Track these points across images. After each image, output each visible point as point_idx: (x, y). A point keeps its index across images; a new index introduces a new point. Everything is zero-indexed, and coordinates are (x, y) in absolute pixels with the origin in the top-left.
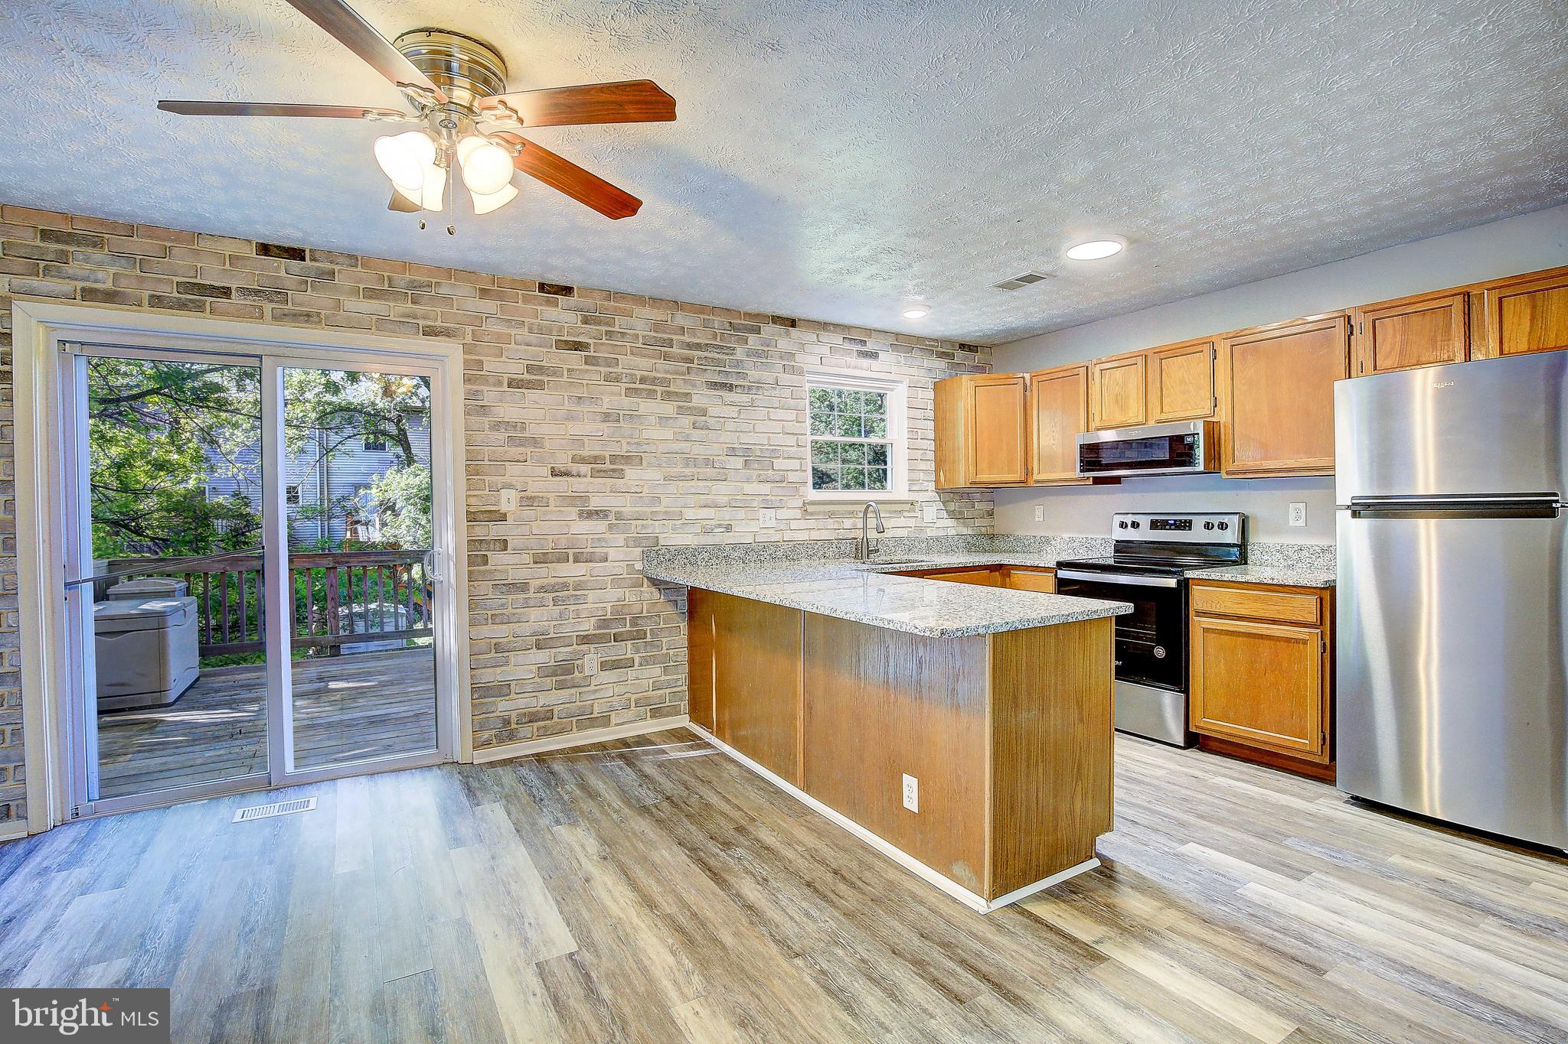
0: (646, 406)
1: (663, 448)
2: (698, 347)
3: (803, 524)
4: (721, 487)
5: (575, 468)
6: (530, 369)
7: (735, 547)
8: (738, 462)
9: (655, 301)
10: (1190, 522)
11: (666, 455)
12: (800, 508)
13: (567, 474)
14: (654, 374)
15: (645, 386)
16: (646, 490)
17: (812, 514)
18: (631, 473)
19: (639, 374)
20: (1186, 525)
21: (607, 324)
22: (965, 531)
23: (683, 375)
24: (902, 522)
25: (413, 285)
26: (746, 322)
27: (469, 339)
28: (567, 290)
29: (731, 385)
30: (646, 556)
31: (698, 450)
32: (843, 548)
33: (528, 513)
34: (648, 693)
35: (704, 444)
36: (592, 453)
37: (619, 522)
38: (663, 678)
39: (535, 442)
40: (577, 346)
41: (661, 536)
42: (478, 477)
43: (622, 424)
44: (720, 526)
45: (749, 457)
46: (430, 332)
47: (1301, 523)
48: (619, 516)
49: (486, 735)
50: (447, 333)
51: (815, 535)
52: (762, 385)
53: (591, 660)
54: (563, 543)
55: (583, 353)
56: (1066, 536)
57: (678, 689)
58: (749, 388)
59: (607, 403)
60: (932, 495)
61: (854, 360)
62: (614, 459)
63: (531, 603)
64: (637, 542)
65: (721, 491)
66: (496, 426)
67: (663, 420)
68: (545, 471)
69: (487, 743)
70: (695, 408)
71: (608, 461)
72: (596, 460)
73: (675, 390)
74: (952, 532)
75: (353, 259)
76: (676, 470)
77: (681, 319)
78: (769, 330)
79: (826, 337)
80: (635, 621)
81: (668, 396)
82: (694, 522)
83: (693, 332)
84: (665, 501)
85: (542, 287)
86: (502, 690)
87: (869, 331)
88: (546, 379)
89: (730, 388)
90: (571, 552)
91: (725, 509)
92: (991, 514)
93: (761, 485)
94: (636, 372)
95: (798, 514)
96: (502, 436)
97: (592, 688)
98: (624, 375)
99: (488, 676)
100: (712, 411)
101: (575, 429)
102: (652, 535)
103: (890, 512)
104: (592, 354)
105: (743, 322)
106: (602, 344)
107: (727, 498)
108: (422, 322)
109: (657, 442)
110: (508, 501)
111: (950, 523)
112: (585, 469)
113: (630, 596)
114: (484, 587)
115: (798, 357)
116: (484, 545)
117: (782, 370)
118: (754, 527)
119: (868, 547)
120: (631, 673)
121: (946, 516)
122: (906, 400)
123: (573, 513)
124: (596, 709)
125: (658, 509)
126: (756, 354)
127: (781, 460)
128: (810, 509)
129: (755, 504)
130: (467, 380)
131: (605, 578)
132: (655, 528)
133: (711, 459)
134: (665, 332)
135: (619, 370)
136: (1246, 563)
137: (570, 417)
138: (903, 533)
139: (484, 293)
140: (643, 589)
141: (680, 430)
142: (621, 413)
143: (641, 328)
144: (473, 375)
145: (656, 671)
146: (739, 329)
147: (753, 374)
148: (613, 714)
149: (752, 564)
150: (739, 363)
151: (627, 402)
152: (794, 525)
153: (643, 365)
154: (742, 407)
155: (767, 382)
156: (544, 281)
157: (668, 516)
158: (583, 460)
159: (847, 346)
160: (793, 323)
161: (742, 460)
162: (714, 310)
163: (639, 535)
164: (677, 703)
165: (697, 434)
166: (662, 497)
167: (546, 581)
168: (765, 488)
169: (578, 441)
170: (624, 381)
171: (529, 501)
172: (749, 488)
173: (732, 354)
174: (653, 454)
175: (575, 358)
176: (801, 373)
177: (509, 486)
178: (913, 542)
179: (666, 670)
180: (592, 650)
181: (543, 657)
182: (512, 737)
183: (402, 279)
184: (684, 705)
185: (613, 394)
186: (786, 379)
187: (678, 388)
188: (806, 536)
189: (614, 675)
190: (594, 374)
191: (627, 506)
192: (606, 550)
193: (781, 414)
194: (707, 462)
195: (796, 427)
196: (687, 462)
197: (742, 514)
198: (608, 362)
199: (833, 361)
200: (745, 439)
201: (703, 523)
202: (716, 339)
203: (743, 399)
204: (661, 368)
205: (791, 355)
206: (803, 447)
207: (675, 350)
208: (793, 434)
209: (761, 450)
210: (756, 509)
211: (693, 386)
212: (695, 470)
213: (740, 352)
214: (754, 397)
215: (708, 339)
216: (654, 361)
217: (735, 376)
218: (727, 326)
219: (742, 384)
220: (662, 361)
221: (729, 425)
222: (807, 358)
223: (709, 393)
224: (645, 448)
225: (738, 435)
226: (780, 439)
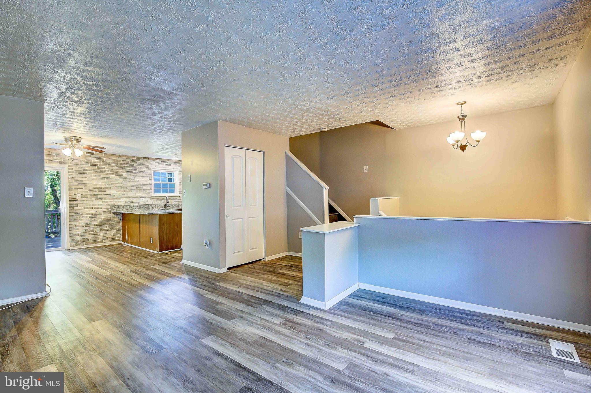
0: (111, 177)
1: (116, 185)
2: (124, 164)
3: (151, 201)
5: (94, 190)
6: (84, 170)
7: (133, 206)
8: (135, 188)
9: (114, 155)
11: (117, 187)
12: (150, 197)
13: (92, 191)
15: (111, 173)
16: (111, 194)
18: (108, 191)
19: (110, 170)
21: (102, 160)
23: (121, 170)
24: (177, 200)
26: (137, 159)
27: (69, 164)
30: (111, 207)
32: (161, 206)
33: (83, 199)
34: (112, 236)
35: (126, 184)
36: (98, 186)
37: (105, 201)
38: (116, 233)
39: (85, 184)
40: (95, 165)
41: (115, 203)
42: (71, 192)
43: (106, 180)
44: (130, 201)
45: (137, 187)
46: (60, 163)
48: (105, 199)
49: (73, 244)
50: (64, 163)
51: (154, 203)
52: (140, 172)
53: (98, 229)
54: (91, 205)
57: (119, 235)
58: (137, 172)
59: (102, 176)
61: (165, 166)
62: (104, 188)
63: (84, 217)
64: (109, 205)
65: (130, 194)
66: (76, 181)
67: (116, 179)
68: (87, 190)
69: (73, 246)
70: (124, 177)
71: (102, 188)
72: (99, 188)
76: (119, 190)
77: (120, 159)
78: (142, 160)
79: (157, 161)
80: (109, 221)
81: (117, 175)
82: (123, 201)
83: (123, 161)
86: (77, 235)
87: (168, 160)
88: (88, 171)
89: (133, 172)
90: (93, 207)
91: (131, 198)
95: (150, 199)
96: (77, 183)
97: (98, 235)
99: (73, 232)
100: (128, 177)
101: (94, 182)
102: (113, 203)
103: (174, 198)
104: (99, 166)
106: (101, 164)
107: (131, 196)
108: (58, 161)
109: (114, 184)
110: (78, 197)
112: (96, 190)
113: (107, 216)
114: (73, 214)
115: (150, 166)
116: (73, 205)
117: (146, 168)
118: (138, 202)
119: (167, 206)
120: (108, 232)
122: (178, 174)
123: (94, 199)
124: (99, 239)
125: (114, 198)
127: (145, 187)
128: (153, 198)
130: (69, 172)
131: (102, 212)
134: (116, 161)
135: (105, 169)
137: (93, 179)
138: (178, 203)
140: (111, 214)
141: (120, 182)
142: (106, 178)
143: (111, 161)
144: (71, 171)
145: (114, 232)
146: (135, 160)
147: (138, 169)
148: (103, 240)
149: (138, 209)
150: (135, 167)
151: (107, 176)
152: (148, 201)
153: (111, 168)
155: (142, 171)
157: (117, 199)
158: (96, 188)
159: (162, 163)
160: (148, 158)
162: (129, 156)
163: (110, 203)
164: (119, 238)
165: (124, 182)
166: (115, 195)
167: (87, 213)
168: (141, 193)
169: (95, 184)
170: (106, 172)
171: (83, 196)
172: (137, 193)
173: (133, 165)
174: (113, 187)
175: (95, 168)
176: (151, 169)
177: (79, 193)
178: (180, 205)
179: (116, 231)
180: (98, 227)
181: (87, 228)
182: (79, 245)
184: (121, 239)
185: (103, 174)
186: (146, 170)
187: (119, 173)
188: (152, 203)
189: (103, 232)
190: (99, 170)
191: (107, 197)
192: (102, 206)
193: (145, 178)
194: (127, 188)
195: (150, 181)
196: (122, 188)
197: (135, 199)
198: (103, 168)
199: (159, 166)
200: (136, 183)
201: (126, 201)
202: (129, 162)
203: (136, 175)
204: (115, 169)
205: (148, 165)
206: (151, 185)
207: (119, 165)
208: (148, 182)
209: (140, 185)
210: (139, 198)
211: (123, 172)
212: (124, 190)
213: (135, 165)
214: (138, 174)
215: (127, 162)
216: (114, 167)
217: (134, 170)
218: (132, 159)
219: (135, 172)
220: (116, 167)
221: (132, 180)
222: (152, 166)
223: (127, 174)
224: (111, 185)
225: (134, 182)
226: (145, 183)
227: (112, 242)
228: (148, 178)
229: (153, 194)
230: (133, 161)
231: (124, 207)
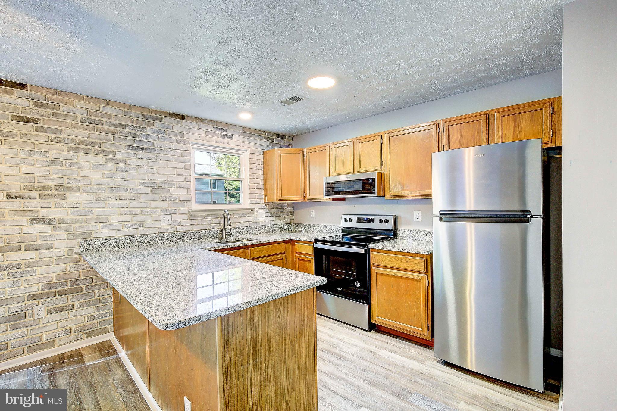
0: (82, 157)
1: (95, 182)
2: (121, 126)
3: (189, 222)
4: (137, 204)
5: (26, 193)
7: (144, 236)
8: (148, 190)
9: (89, 98)
10: (373, 219)
11: (98, 186)
12: (187, 214)
13: (19, 197)
14: (89, 140)
15: (82, 146)
16: (82, 206)
17: (194, 216)
18: (71, 197)
19: (77, 139)
20: (371, 220)
21: (54, 108)
22: (279, 222)
23: (110, 141)
24: (246, 219)
26: (153, 115)
28: (21, 86)
29: (143, 148)
30: (81, 244)
31: (119, 183)
32: (212, 233)
34: (85, 323)
35: (124, 180)
36: (40, 184)
37: (62, 225)
38: (96, 313)
40: (29, 120)
41: (93, 232)
43: (64, 167)
44: (135, 225)
45: (154, 187)
47: (419, 220)
48: (61, 221)
51: (196, 227)
52: (163, 149)
53: (39, 309)
54: (16, 239)
55: (34, 125)
56: (323, 224)
57: (107, 318)
58: (155, 150)
59: (53, 155)
60: (262, 205)
61: (219, 139)
62: (58, 188)
64: (76, 236)
65: (136, 206)
67: (95, 166)
70: (118, 160)
71: (53, 189)
72: (43, 188)
73: (104, 149)
74: (273, 223)
76: (104, 194)
77: (108, 110)
78: (167, 120)
79: (202, 125)
80: (73, 282)
81: (99, 152)
82: (116, 223)
83: (117, 117)
84: (96, 212)
87: (228, 125)
88: (3, 139)
89: (142, 149)
90: (23, 244)
91: (138, 215)
92: (292, 214)
93: (162, 202)
94: (76, 138)
95: (186, 217)
98: (67, 139)
100: (129, 161)
101: (27, 169)
102: (87, 232)
103: (239, 214)
104: (42, 125)
105: (151, 114)
106: (49, 120)
107: (140, 210)
109: (91, 179)
111: (272, 218)
112: (34, 194)
113: (71, 268)
115: (186, 135)
117: (176, 142)
118: (157, 224)
119: (226, 233)
120: (71, 313)
121: (269, 215)
122: (248, 160)
123: (24, 220)
124: (45, 338)
125: (91, 217)
126: (159, 132)
127: (175, 189)
128: (192, 214)
129: (159, 212)
131: (51, 259)
132: (90, 228)
133: (129, 188)
134: (97, 116)
135: (63, 136)
136: (396, 238)
137: (23, 163)
138: (247, 224)
140: (80, 263)
141: (107, 172)
142: (64, 161)
143: (79, 112)
145: (90, 310)
146: (148, 118)
147: (157, 143)
148: (57, 339)
149: (156, 245)
150: (148, 136)
151: (69, 155)
152: (183, 223)
153: (81, 134)
154: (149, 160)
155: (166, 147)
157: (98, 220)
158: (33, 189)
159: (215, 131)
160: (183, 117)
161: (150, 188)
162: (132, 106)
163: (77, 232)
164: (106, 326)
165: (119, 174)
166: (94, 210)
167: (2, 263)
168: (166, 204)
169: (30, 177)
170: (66, 142)
172: (154, 204)
173: (143, 131)
174: (88, 185)
175: (27, 128)
176: (188, 143)
178: (252, 229)
179: (97, 309)
180: (41, 303)
184: (111, 327)
185: (57, 150)
186: (178, 146)
187: (106, 147)
188: (190, 228)
189: (58, 316)
190: (42, 137)
191: (68, 215)
192: (51, 242)
193: (175, 164)
194: (126, 190)
195: (184, 172)
196: (112, 190)
197: (149, 218)
198: (54, 131)
199: (207, 138)
200: (151, 177)
201: (124, 223)
202: (133, 123)
203: (152, 155)
204: (94, 136)
205: (182, 134)
206: (189, 182)
207: (104, 127)
208: (183, 175)
209: (162, 183)
210: (159, 215)
211: (117, 147)
212: (117, 194)
213: (149, 131)
214: (158, 155)
215: (127, 122)
216: (89, 132)
217: (145, 143)
218: (140, 116)
219: (149, 147)
220: (95, 133)
221: (142, 170)
222: (191, 136)
223: (128, 152)
224: (82, 181)
225: (147, 175)
226: (175, 178)
227: (86, 340)
228: (182, 165)
229: (195, 206)
230: (144, 120)
231: (118, 241)
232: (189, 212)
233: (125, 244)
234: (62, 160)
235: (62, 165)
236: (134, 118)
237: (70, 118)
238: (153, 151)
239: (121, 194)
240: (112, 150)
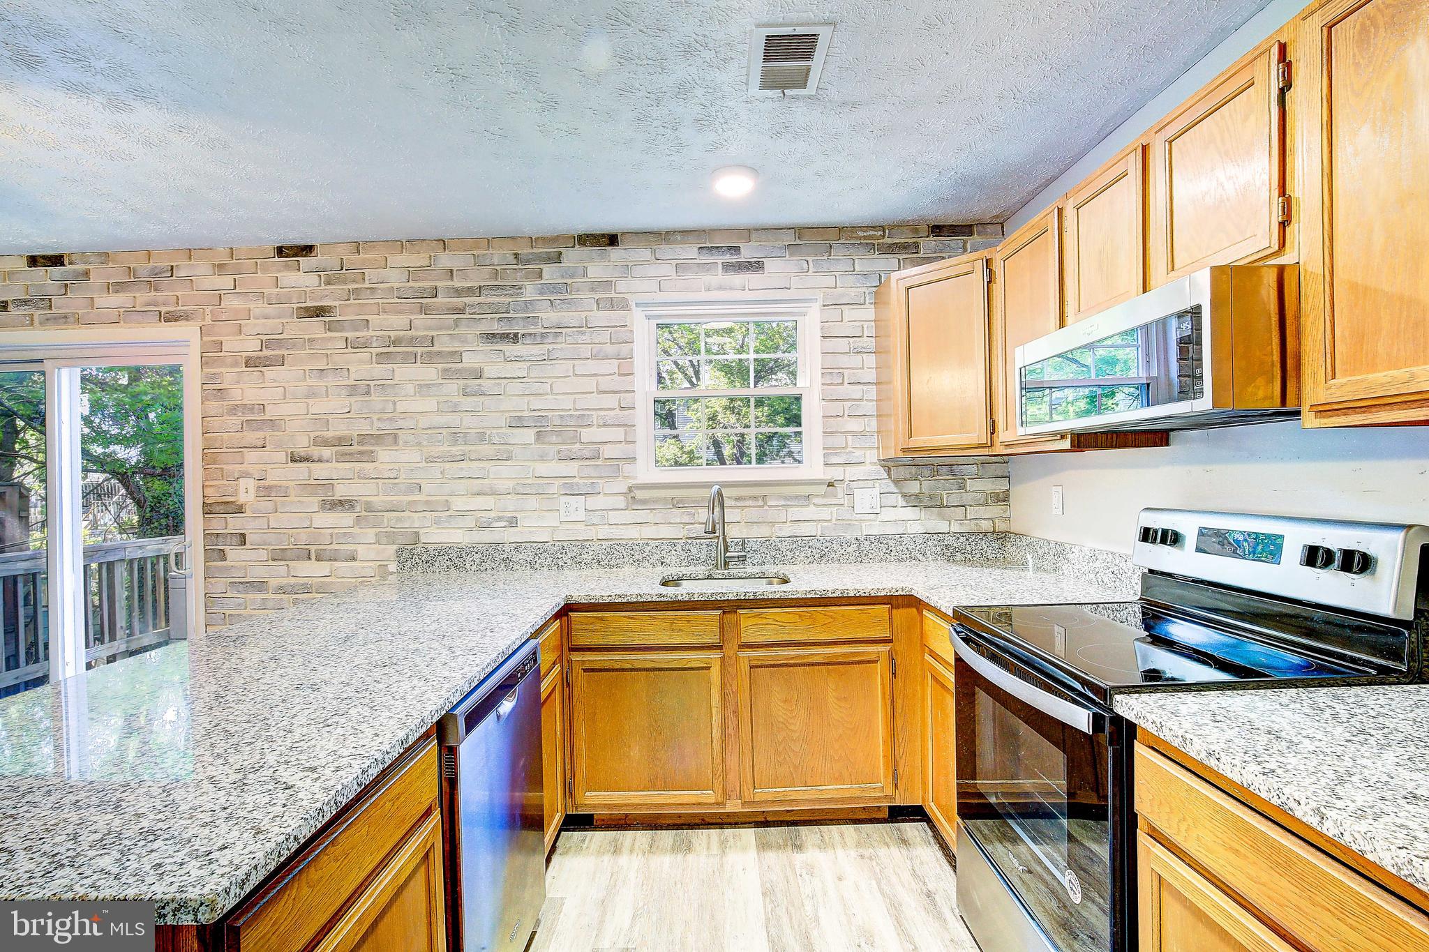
0: (406, 374)
1: (424, 422)
2: (470, 291)
3: (629, 516)
4: (504, 469)
5: (316, 452)
6: (265, 344)
7: (518, 545)
8: (529, 435)
9: (403, 245)
11: (429, 431)
12: (623, 494)
13: (307, 459)
14: (412, 333)
15: (402, 350)
16: (402, 476)
17: (644, 502)
18: (385, 455)
19: (393, 335)
21: (355, 281)
22: (943, 527)
23: (449, 328)
24: (809, 512)
25: (156, 273)
26: (539, 250)
27: (208, 321)
28: (307, 250)
29: (516, 335)
30: (400, 556)
31: (469, 422)
32: (694, 551)
33: (267, 505)
35: (478, 414)
36: (337, 433)
37: (370, 514)
39: (272, 424)
40: (319, 312)
41: (422, 531)
42: (215, 466)
43: (373, 397)
44: (500, 519)
45: (542, 426)
46: (171, 318)
48: (369, 507)
50: (187, 317)
51: (649, 532)
52: (564, 331)
54: (303, 538)
55: (327, 319)
58: (543, 335)
59: (355, 373)
60: (871, 468)
61: (720, 277)
62: (363, 438)
63: (270, 604)
64: (391, 538)
65: (504, 474)
66: (233, 410)
67: (423, 388)
68: (282, 457)
70: (465, 369)
71: (355, 442)
72: (340, 442)
73: (440, 350)
74: (917, 528)
75: (104, 256)
76: (441, 448)
77: (446, 260)
78: (573, 256)
79: (666, 251)
81: (430, 359)
82: (462, 514)
83: (464, 274)
84: (426, 488)
85: (280, 251)
87: (744, 232)
88: (285, 353)
89: (515, 338)
90: (313, 548)
91: (509, 497)
92: (1003, 498)
93: (564, 463)
94: (391, 333)
95: (621, 502)
96: (234, 421)
98: (375, 338)
100: (488, 372)
101: (318, 406)
102: (411, 530)
103: (786, 498)
104: (337, 318)
105: (535, 250)
106: (348, 305)
107: (510, 484)
108: (162, 309)
109: (416, 416)
110: (246, 493)
111: (911, 513)
112: (327, 452)
114: (219, 585)
115: (622, 286)
116: (221, 539)
117: (594, 306)
118: (551, 520)
119: (726, 550)
121: (901, 502)
122: (819, 325)
123: (314, 503)
125: (415, 498)
127: (594, 429)
128: (639, 494)
129: (553, 489)
130: (204, 363)
132: (414, 521)
133: (488, 432)
134: (426, 280)
135: (371, 333)
137: (312, 394)
138: (812, 530)
139: (220, 268)
141: (446, 399)
142: (372, 384)
143: (395, 278)
144: (209, 357)
146: (528, 261)
147: (550, 317)
149: (545, 569)
150: (528, 304)
151: (379, 370)
152: (613, 517)
153: (396, 322)
154: (532, 361)
155: (571, 325)
156: (280, 245)
157: (429, 507)
158: (326, 443)
159: (706, 258)
160: (613, 240)
161: (532, 432)
162: (492, 241)
163: (395, 530)
165: (467, 403)
166: (423, 483)
167: (285, 581)
168: (571, 468)
169: (322, 419)
170: (374, 345)
171: (266, 491)
172: (543, 469)
173: (518, 295)
174: (413, 431)
175: (315, 327)
176: (624, 306)
177: (246, 475)
178: (828, 544)
183: (143, 269)
185: (361, 362)
186: (600, 317)
188: (633, 533)
190: (338, 341)
191: (378, 495)
192: (353, 547)
193: (592, 367)
194: (482, 437)
195: (618, 383)
196: (455, 438)
197: (532, 502)
198: (356, 326)
200: (537, 404)
201: (479, 514)
202: (495, 279)
203: (535, 350)
204: (422, 325)
206: (629, 408)
207: (441, 300)
208: (613, 392)
209: (562, 417)
210: (556, 496)
211: (463, 341)
212: (467, 448)
213: (530, 291)
214: (551, 347)
215: (483, 279)
216: (412, 318)
217: (521, 322)
218: (512, 259)
219: (533, 331)
220: (424, 316)
221: (515, 388)
222: (637, 285)
223: (486, 348)
224: (401, 423)
225: (526, 399)
226: (594, 401)
228: (613, 366)
229: (646, 472)
230: (520, 266)
231: (464, 554)
232: (630, 489)
233: (478, 562)
234: (368, 383)
235: (368, 393)
236: (498, 268)
237: (379, 294)
238: (539, 340)
239: (472, 448)
240: (454, 349)
